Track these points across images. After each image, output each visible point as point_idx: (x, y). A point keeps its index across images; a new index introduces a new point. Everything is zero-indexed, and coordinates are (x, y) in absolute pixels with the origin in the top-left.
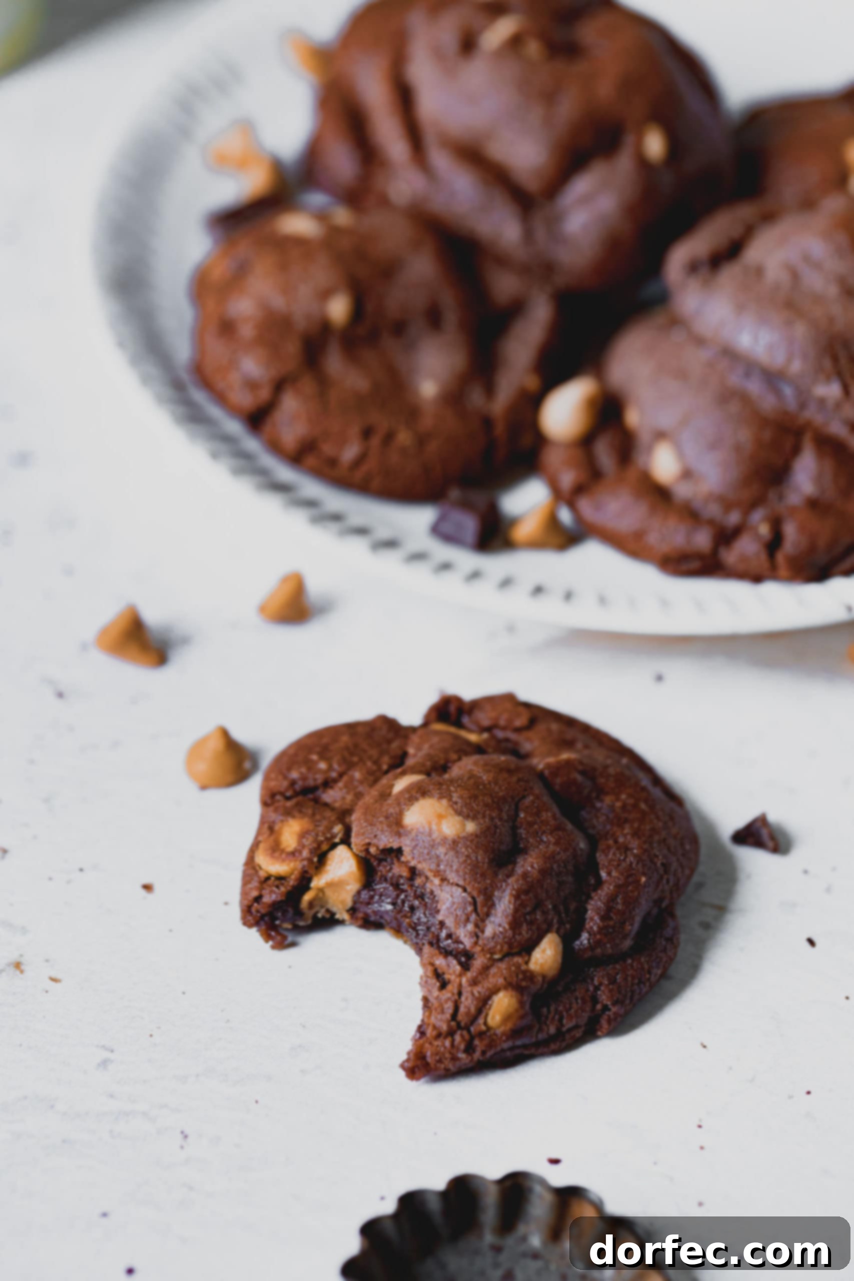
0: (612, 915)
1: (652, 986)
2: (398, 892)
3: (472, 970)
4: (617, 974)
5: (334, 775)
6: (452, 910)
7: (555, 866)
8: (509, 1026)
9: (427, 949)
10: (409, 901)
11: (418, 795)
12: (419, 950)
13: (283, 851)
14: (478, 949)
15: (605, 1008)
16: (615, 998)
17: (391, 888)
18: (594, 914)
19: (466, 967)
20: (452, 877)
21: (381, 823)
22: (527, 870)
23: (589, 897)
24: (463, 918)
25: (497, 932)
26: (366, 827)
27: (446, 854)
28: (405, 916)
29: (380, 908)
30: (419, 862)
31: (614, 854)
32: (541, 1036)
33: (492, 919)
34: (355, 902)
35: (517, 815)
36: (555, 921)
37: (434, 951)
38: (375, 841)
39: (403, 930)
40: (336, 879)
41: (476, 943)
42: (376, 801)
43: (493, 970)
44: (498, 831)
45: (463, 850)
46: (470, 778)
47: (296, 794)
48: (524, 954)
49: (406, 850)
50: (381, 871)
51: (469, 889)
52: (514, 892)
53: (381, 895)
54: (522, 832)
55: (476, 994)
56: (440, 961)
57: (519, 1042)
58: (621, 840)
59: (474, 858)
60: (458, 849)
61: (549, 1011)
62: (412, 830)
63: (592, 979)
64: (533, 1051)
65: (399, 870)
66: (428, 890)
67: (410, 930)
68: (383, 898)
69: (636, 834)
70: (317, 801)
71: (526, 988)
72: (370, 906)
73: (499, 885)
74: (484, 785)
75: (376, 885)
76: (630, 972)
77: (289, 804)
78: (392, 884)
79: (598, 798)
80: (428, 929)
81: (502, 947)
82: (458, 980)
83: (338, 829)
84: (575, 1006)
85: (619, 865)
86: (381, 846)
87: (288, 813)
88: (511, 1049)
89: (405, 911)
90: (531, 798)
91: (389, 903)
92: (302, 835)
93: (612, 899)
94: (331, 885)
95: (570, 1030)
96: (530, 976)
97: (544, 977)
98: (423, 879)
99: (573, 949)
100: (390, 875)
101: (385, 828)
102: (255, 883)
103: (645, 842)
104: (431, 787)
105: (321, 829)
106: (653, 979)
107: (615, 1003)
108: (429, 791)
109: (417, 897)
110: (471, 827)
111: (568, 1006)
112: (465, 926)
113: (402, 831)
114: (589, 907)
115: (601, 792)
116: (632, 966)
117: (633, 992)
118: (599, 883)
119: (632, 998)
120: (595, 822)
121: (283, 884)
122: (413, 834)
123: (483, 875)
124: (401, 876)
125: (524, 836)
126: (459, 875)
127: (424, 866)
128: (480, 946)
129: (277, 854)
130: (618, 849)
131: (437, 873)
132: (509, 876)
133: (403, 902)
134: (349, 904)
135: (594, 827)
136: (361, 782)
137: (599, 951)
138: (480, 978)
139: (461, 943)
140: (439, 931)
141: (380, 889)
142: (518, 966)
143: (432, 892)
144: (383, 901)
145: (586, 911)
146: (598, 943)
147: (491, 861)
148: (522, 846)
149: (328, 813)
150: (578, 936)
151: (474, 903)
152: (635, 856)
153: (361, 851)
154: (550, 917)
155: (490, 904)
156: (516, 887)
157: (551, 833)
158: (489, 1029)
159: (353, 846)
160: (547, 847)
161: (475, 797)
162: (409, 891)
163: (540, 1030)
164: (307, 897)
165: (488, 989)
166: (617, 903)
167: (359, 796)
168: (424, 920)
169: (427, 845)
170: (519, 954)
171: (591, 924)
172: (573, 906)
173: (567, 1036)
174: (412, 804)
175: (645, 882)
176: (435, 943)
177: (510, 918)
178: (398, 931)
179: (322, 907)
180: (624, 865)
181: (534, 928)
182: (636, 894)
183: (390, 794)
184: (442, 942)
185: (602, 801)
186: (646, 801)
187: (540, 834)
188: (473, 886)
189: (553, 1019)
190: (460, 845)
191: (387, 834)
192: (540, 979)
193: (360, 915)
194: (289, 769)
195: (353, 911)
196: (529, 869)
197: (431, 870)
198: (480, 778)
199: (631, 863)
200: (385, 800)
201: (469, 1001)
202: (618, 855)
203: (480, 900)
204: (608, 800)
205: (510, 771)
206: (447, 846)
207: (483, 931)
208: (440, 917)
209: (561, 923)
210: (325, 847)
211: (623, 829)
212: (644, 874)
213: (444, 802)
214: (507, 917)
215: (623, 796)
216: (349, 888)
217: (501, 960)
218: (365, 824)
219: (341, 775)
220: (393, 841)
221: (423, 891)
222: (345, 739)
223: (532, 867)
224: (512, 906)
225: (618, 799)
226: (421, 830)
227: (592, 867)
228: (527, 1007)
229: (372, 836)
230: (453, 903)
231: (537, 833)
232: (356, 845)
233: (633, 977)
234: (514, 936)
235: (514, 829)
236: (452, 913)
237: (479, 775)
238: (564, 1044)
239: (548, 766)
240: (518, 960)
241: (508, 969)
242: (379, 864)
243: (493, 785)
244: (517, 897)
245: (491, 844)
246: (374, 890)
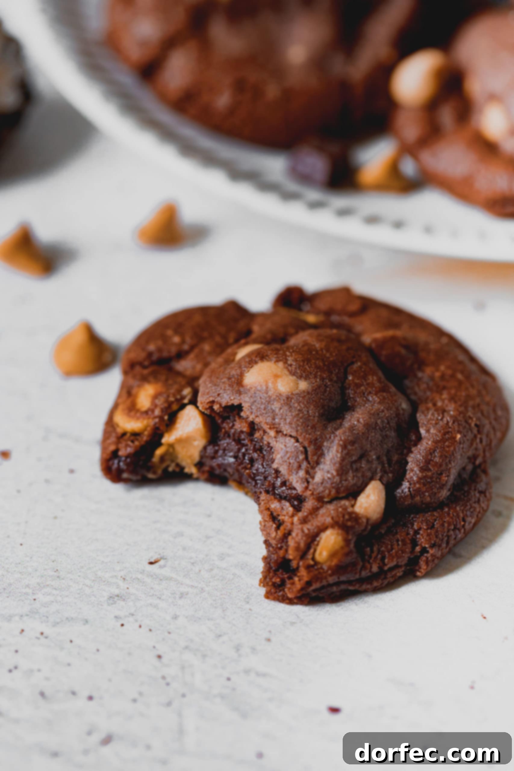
0: (430, 466)
1: (466, 534)
2: (239, 446)
3: (303, 510)
4: (435, 520)
5: (186, 347)
6: (286, 458)
7: (379, 422)
8: (334, 562)
9: (263, 496)
10: (249, 454)
11: (257, 359)
12: (257, 499)
13: (138, 411)
14: (308, 493)
15: (424, 550)
16: (433, 542)
17: (233, 443)
18: (413, 465)
19: (297, 509)
20: (286, 429)
21: (224, 383)
22: (354, 424)
23: (410, 451)
24: (296, 465)
25: (326, 478)
26: (211, 387)
27: (280, 409)
28: (246, 468)
29: (223, 462)
30: (257, 416)
31: (433, 414)
32: (364, 574)
33: (321, 466)
34: (202, 457)
35: (346, 378)
36: (379, 470)
37: (269, 497)
38: (218, 399)
39: (244, 481)
40: (185, 435)
41: (306, 488)
42: (221, 366)
43: (322, 511)
44: (328, 389)
45: (296, 405)
46: (303, 346)
47: (153, 363)
48: (351, 498)
49: (245, 406)
50: (224, 428)
51: (300, 440)
52: (341, 443)
53: (224, 450)
54: (350, 392)
55: (306, 531)
56: (275, 505)
57: (343, 578)
58: (439, 404)
59: (305, 413)
60: (292, 404)
61: (372, 551)
62: (251, 388)
63: (412, 525)
64: (357, 587)
65: (240, 426)
66: (265, 442)
67: (250, 480)
68: (226, 452)
69: (452, 399)
70: (171, 370)
71: (352, 527)
72: (214, 460)
73: (328, 436)
74: (317, 352)
75: (220, 440)
76: (447, 519)
77: (146, 372)
78: (234, 440)
79: (420, 369)
80: (265, 478)
81: (330, 492)
82: (290, 520)
83: (187, 392)
84: (395, 547)
85: (436, 424)
86: (224, 404)
87: (144, 379)
88: (337, 584)
89: (246, 462)
90: (359, 364)
91: (231, 457)
92: (155, 397)
93: (431, 452)
94: (180, 441)
95: (391, 569)
96: (355, 518)
97: (368, 520)
98: (261, 432)
99: (395, 497)
100: (232, 431)
101: (227, 387)
102: (113, 439)
103: (461, 406)
104: (269, 352)
105: (172, 391)
106: (467, 527)
107: (433, 546)
108: (267, 356)
109: (255, 450)
110: (303, 385)
111: (389, 547)
112: (297, 473)
113: (242, 389)
114: (409, 459)
115: (421, 364)
116: (448, 514)
117: (448, 537)
118: (419, 438)
119: (448, 543)
120: (417, 389)
121: (137, 440)
122: (252, 391)
123: (314, 427)
124: (242, 432)
125: (351, 396)
126: (292, 428)
127: (262, 420)
128: (310, 490)
129: (132, 413)
130: (437, 410)
131: (273, 426)
132: (336, 429)
133: (244, 455)
135: (415, 394)
136: (210, 353)
137: (418, 499)
138: (310, 517)
139: (294, 489)
140: (275, 480)
141: (224, 444)
142: (345, 509)
143: (269, 443)
144: (226, 455)
145: (407, 463)
146: (418, 492)
147: (321, 415)
148: (350, 404)
149: (180, 380)
150: (400, 485)
151: (306, 452)
152: (451, 417)
153: (206, 409)
154: (374, 466)
155: (319, 453)
156: (343, 438)
157: (376, 394)
158: (316, 563)
159: (199, 404)
160: (372, 405)
161: (308, 361)
162: (249, 445)
163: (364, 568)
164: (159, 452)
165: (318, 527)
166: (435, 456)
167: (206, 365)
168: (261, 470)
169: (264, 401)
170: (346, 498)
171: (412, 474)
172: (395, 458)
173: (389, 575)
174: (252, 367)
175: (460, 439)
176: (271, 490)
177: (337, 465)
178: (240, 484)
179: (172, 461)
180: (441, 423)
181: (359, 475)
182: (452, 449)
183: (233, 360)
184: (277, 490)
185: (423, 371)
186: (462, 372)
187: (366, 394)
188: (305, 437)
189: (376, 558)
190: (293, 401)
191: (229, 392)
192: (364, 520)
193: (206, 468)
194: (148, 342)
195: (199, 465)
196: (356, 423)
197: (267, 423)
198: (314, 345)
199: (448, 422)
200: (228, 365)
201: (300, 537)
202: (436, 415)
203: (310, 449)
204: (429, 370)
205: (339, 341)
206: (282, 402)
207: (313, 478)
208: (275, 466)
209: (384, 471)
210: (175, 407)
211: (441, 394)
212: (459, 432)
213: (281, 364)
214: (334, 464)
215: (442, 368)
216: (196, 443)
217: (330, 502)
218: (210, 385)
219: (192, 348)
220: (234, 399)
221: (261, 444)
222: (198, 318)
223: (358, 421)
224: (339, 455)
225: (437, 370)
226: (259, 388)
227: (414, 425)
228: (352, 545)
229: (216, 394)
230: (287, 452)
231: (364, 394)
232: (202, 403)
233: (449, 524)
234: (341, 481)
235: (343, 389)
236: (286, 461)
237: (312, 343)
238: (386, 582)
239: (375, 340)
240: (346, 503)
241: (336, 510)
242: (223, 422)
243: (324, 352)
244: (344, 447)
245: (321, 401)
246: (218, 445)
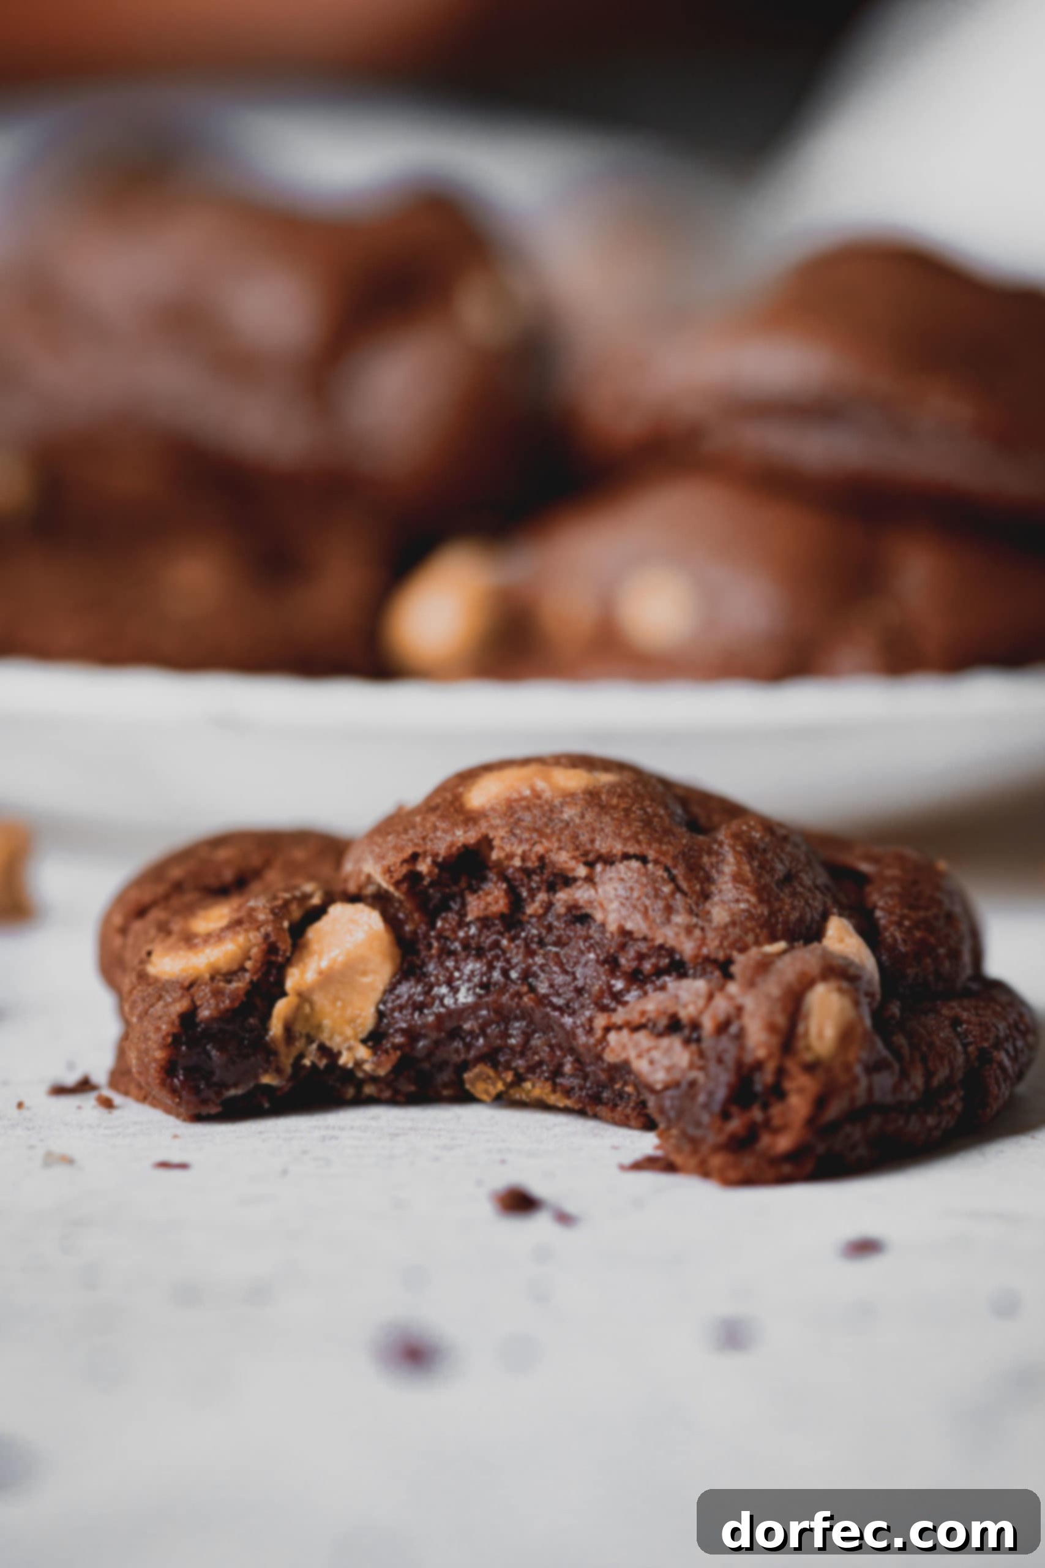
3: (737, 973)
6: (632, 902)
10: (518, 965)
13: (208, 935)
15: (983, 1056)
20: (611, 848)
22: (742, 829)
24: (660, 906)
25: (738, 913)
26: (395, 838)
27: (582, 816)
30: (535, 843)
34: (381, 1014)
36: (830, 900)
40: (341, 960)
41: (702, 942)
45: (614, 802)
49: (497, 836)
51: (652, 855)
52: (740, 850)
53: (449, 980)
55: (776, 992)
60: (604, 803)
68: (456, 983)
86: (443, 854)
94: (328, 979)
101: (438, 823)
107: (996, 1046)
110: (608, 777)
112: (669, 920)
113: (474, 815)
121: (232, 980)
123: (669, 832)
124: (487, 925)
125: (700, 813)
126: (623, 840)
127: (550, 847)
129: (198, 941)
131: (579, 852)
134: (367, 1019)
147: (671, 818)
151: (672, 879)
154: (818, 896)
155: (701, 877)
158: (823, 1056)
163: (904, 1074)
164: (282, 1008)
169: (538, 813)
174: (473, 783)
177: (752, 884)
179: (312, 1037)
188: (658, 850)
190: (603, 797)
191: (445, 829)
195: (376, 1036)
203: (680, 870)
206: (580, 803)
207: (708, 919)
208: (613, 924)
210: (296, 912)
214: (745, 884)
216: (369, 979)
220: (464, 836)
223: (748, 825)
224: (746, 868)
226: (514, 799)
228: (868, 1023)
229: (416, 841)
230: (630, 893)
232: (386, 870)
234: (771, 912)
236: (634, 908)
244: (750, 855)
246: (430, 976)
